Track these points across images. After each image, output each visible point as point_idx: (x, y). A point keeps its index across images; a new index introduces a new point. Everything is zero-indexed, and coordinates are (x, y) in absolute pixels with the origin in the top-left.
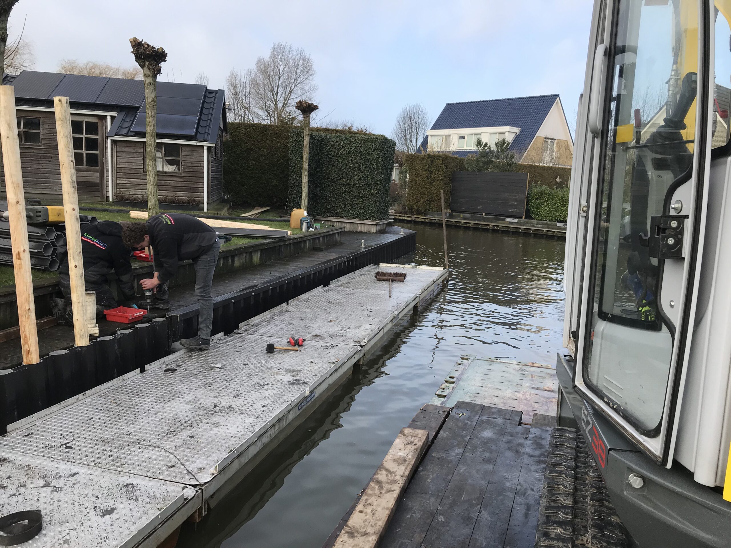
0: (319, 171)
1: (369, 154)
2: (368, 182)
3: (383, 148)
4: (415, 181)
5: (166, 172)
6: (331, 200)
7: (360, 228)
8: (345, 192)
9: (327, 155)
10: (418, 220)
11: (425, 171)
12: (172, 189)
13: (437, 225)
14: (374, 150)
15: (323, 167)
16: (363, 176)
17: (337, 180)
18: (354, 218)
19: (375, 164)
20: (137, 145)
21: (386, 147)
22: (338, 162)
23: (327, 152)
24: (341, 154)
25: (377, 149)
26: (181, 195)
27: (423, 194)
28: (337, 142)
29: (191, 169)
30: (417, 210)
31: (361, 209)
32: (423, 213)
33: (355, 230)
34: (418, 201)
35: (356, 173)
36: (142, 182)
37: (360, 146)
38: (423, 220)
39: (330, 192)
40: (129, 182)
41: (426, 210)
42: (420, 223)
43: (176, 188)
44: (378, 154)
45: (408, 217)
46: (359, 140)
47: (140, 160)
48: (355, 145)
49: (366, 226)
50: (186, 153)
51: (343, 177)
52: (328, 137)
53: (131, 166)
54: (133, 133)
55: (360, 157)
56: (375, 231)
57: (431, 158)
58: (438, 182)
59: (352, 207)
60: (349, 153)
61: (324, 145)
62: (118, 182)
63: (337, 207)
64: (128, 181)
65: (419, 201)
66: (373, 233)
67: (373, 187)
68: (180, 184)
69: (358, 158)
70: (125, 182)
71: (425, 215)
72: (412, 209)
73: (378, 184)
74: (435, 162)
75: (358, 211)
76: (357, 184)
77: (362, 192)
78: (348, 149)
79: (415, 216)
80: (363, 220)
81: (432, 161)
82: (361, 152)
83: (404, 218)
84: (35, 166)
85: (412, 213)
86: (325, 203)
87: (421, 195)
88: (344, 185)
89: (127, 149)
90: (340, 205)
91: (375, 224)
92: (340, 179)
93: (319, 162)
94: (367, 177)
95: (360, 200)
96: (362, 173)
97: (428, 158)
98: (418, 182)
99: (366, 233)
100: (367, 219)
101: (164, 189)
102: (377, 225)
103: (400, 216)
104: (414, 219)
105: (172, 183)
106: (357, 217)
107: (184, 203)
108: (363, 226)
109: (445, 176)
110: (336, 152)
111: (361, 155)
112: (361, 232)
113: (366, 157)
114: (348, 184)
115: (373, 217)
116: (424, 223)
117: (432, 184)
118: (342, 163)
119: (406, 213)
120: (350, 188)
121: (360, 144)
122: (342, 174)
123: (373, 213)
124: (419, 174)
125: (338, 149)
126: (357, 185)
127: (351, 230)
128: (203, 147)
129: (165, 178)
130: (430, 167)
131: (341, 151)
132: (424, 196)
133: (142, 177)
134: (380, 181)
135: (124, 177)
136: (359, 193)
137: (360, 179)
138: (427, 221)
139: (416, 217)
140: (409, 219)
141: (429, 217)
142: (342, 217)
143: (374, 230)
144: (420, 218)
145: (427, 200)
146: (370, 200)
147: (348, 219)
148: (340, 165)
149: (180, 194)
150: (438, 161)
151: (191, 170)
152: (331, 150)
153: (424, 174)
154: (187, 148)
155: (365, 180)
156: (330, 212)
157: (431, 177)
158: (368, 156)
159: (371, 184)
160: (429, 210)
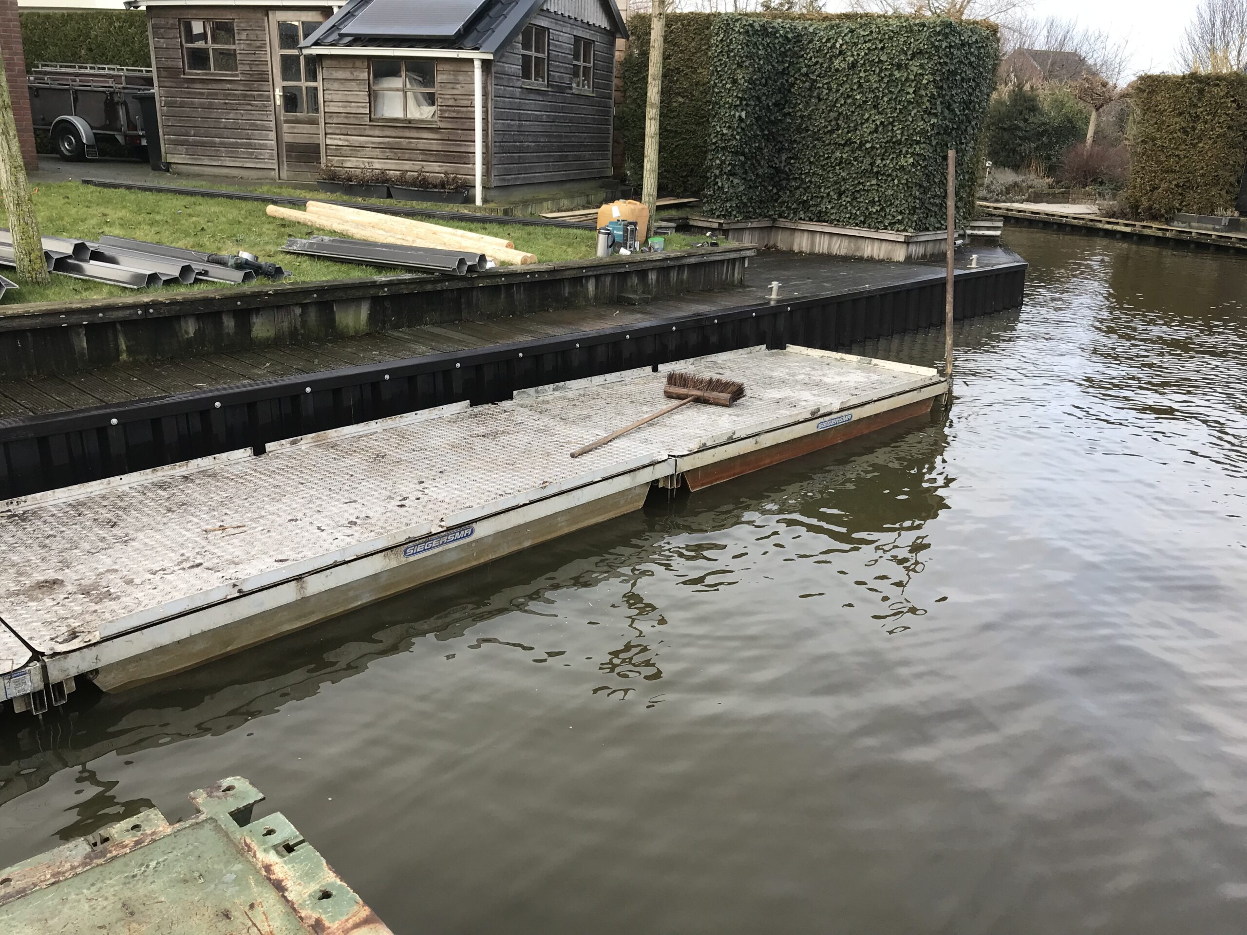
0: (789, 114)
1: (899, 67)
2: (892, 137)
3: (937, 48)
4: (1154, 139)
5: (410, 121)
6: (810, 182)
7: (869, 250)
8: (841, 162)
9: (806, 75)
10: (1147, 232)
11: (1180, 114)
12: (421, 157)
13: (1192, 246)
14: (914, 56)
15: (796, 105)
16: (882, 123)
17: (825, 133)
18: (857, 225)
19: (911, 90)
20: (358, 63)
21: (944, 44)
22: (830, 89)
23: (806, 65)
24: (837, 70)
25: (921, 52)
26: (438, 169)
27: (1167, 172)
28: (828, 40)
29: (454, 111)
30: (1150, 208)
31: (873, 202)
32: (1162, 216)
33: (858, 254)
34: (1154, 188)
35: (867, 116)
36: (367, 142)
37: (880, 46)
38: (1160, 234)
39: (811, 163)
40: (346, 143)
41: (1170, 210)
42: (1153, 240)
43: (428, 154)
44: (922, 66)
45: (1127, 225)
46: (879, 33)
47: (363, 96)
48: (869, 45)
49: (884, 244)
50: (445, 77)
51: (838, 127)
52: (811, 30)
53: (349, 110)
54: (350, 39)
55: (879, 75)
56: (902, 258)
57: (1200, 82)
58: (1210, 142)
59: (855, 199)
60: (853, 65)
61: (802, 49)
62: (329, 142)
63: (822, 197)
64: (347, 140)
65: (1157, 188)
66: (899, 262)
67: (904, 150)
68: (435, 146)
69: (874, 78)
70: (340, 143)
71: (1168, 221)
72: (1137, 207)
73: (918, 143)
74: (1210, 92)
75: (867, 209)
76: (867, 142)
77: (878, 162)
78: (853, 56)
79: (1145, 224)
80: (877, 229)
81: (1201, 91)
82: (880, 61)
83: (1116, 227)
84: (231, 116)
85: (1136, 216)
86: (798, 188)
87: (1163, 172)
88: (840, 144)
89: (340, 74)
90: (828, 194)
91: (902, 239)
92: (831, 132)
93: (789, 91)
94: (892, 123)
95: (874, 182)
96: (880, 113)
97: (1191, 83)
98: (1159, 143)
99: (880, 261)
100: (886, 228)
101: (407, 156)
102: (907, 242)
103: (1109, 223)
104: (1138, 229)
105: (422, 144)
106: (864, 222)
107: (435, 187)
108: (876, 244)
109: (1230, 128)
110: (825, 65)
111: (881, 71)
112: (871, 260)
113: (891, 75)
114: (849, 142)
115: (900, 222)
116: (1160, 241)
117: (1194, 146)
118: (838, 91)
119: (1124, 215)
120: (853, 152)
121: (881, 41)
122: (837, 119)
123: (901, 213)
124: (1163, 122)
125: (831, 59)
126: (868, 145)
127: (850, 253)
128: (471, 61)
129: (408, 133)
130: (1195, 106)
131: (836, 63)
132: (1170, 176)
133: (367, 133)
134: (923, 132)
135: (338, 131)
136: (872, 164)
137: (876, 131)
138: (1168, 234)
139: (1144, 227)
140: (1128, 230)
141: (1177, 226)
142: (831, 222)
143: (900, 254)
144: (1154, 228)
145: (1177, 186)
146: (896, 181)
147: (844, 227)
148: (833, 97)
149: (435, 167)
150: (1215, 90)
151: (454, 115)
152: (814, 60)
153: (1177, 122)
154: (447, 67)
155: (885, 132)
156: (806, 210)
157: (1194, 128)
158: (896, 73)
159: (899, 142)
160: (1179, 210)
